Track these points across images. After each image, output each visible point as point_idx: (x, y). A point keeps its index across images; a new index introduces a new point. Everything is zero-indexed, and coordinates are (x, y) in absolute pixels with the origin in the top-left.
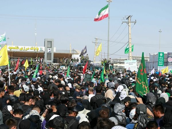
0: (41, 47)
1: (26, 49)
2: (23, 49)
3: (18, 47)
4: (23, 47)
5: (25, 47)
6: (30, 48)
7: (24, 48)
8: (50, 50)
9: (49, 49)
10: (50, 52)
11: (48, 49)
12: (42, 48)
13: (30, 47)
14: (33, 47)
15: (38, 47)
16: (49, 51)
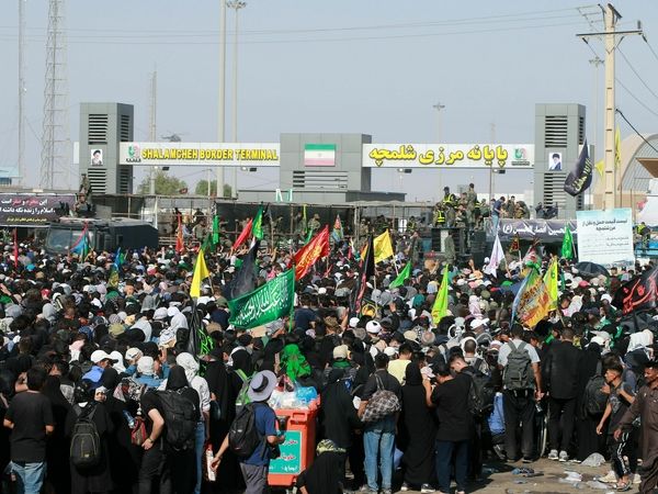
0: (519, 146)
1: (447, 158)
2: (437, 158)
3: (411, 151)
4: (435, 148)
5: (445, 146)
6: (465, 153)
7: (437, 153)
8: (560, 160)
9: (556, 156)
10: (558, 167)
11: (551, 155)
12: (523, 151)
13: (466, 148)
14: (482, 146)
15: (505, 147)
16: (552, 164)
